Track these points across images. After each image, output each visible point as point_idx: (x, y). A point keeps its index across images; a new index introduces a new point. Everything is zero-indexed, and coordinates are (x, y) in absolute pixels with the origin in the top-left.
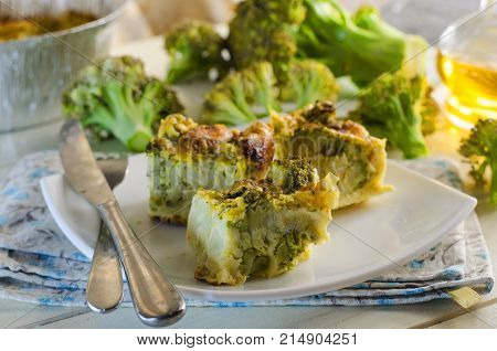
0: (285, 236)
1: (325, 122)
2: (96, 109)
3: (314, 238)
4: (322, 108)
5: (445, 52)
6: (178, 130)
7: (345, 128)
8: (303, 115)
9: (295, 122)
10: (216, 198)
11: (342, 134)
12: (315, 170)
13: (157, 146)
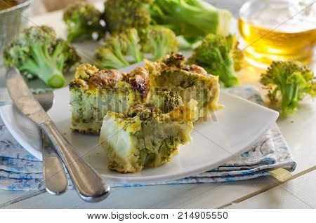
0: (165, 140)
1: (178, 66)
2: (26, 61)
3: (183, 141)
6: (88, 74)
7: (192, 69)
8: (164, 61)
9: (160, 67)
10: (120, 117)
11: (192, 73)
13: (76, 84)
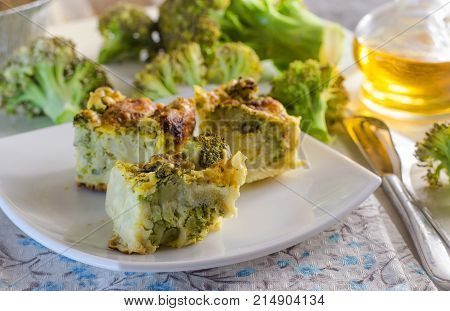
0: (194, 210)
1: (246, 99)
3: (222, 213)
4: (244, 84)
5: (361, 40)
6: (105, 103)
7: (264, 104)
8: (226, 90)
9: (217, 98)
10: (132, 171)
11: (258, 112)
12: (228, 147)
13: (82, 118)
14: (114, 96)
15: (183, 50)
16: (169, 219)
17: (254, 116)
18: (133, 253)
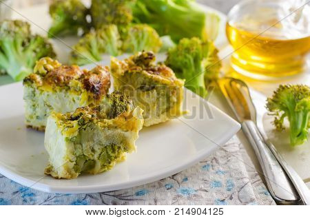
0: (106, 147)
1: (147, 65)
3: (126, 149)
4: (146, 56)
6: (46, 69)
7: (159, 70)
8: (133, 60)
9: (126, 65)
10: (62, 120)
11: (155, 76)
13: (29, 80)
14: (53, 64)
15: (105, 30)
16: (88, 154)
17: (151, 79)
18: (61, 178)
